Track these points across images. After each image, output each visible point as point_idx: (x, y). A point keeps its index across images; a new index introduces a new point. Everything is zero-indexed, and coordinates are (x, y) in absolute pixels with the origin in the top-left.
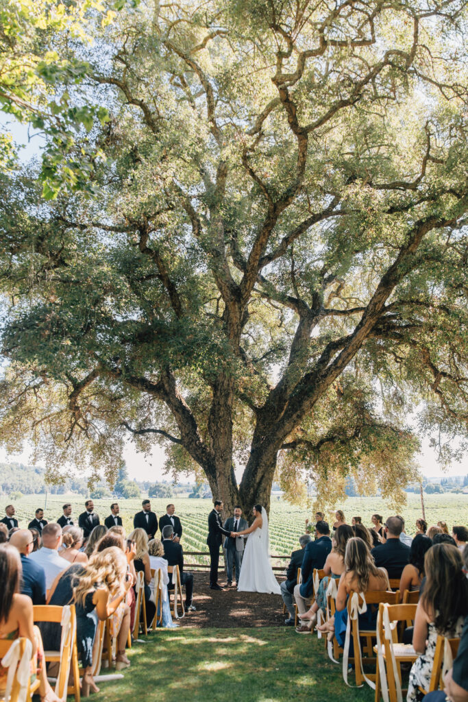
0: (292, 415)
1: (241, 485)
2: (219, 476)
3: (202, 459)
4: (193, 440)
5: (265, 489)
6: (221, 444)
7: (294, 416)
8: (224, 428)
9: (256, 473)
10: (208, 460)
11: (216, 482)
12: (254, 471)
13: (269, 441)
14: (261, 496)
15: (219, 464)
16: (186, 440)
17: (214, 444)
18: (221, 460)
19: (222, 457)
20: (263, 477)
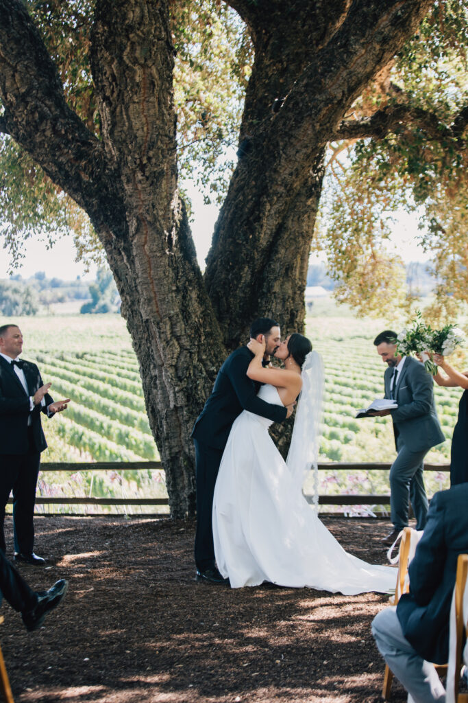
0: (376, 18)
1: (210, 260)
2: (137, 230)
3: (78, 178)
4: (43, 117)
5: (289, 268)
6: (137, 124)
7: (384, 21)
8: (144, 66)
9: (258, 219)
10: (98, 179)
11: (128, 250)
12: (252, 212)
13: (300, 112)
14: (276, 289)
15: (133, 191)
16: (22, 116)
17: (114, 125)
18: (139, 176)
19: (142, 168)
20: (281, 229)
